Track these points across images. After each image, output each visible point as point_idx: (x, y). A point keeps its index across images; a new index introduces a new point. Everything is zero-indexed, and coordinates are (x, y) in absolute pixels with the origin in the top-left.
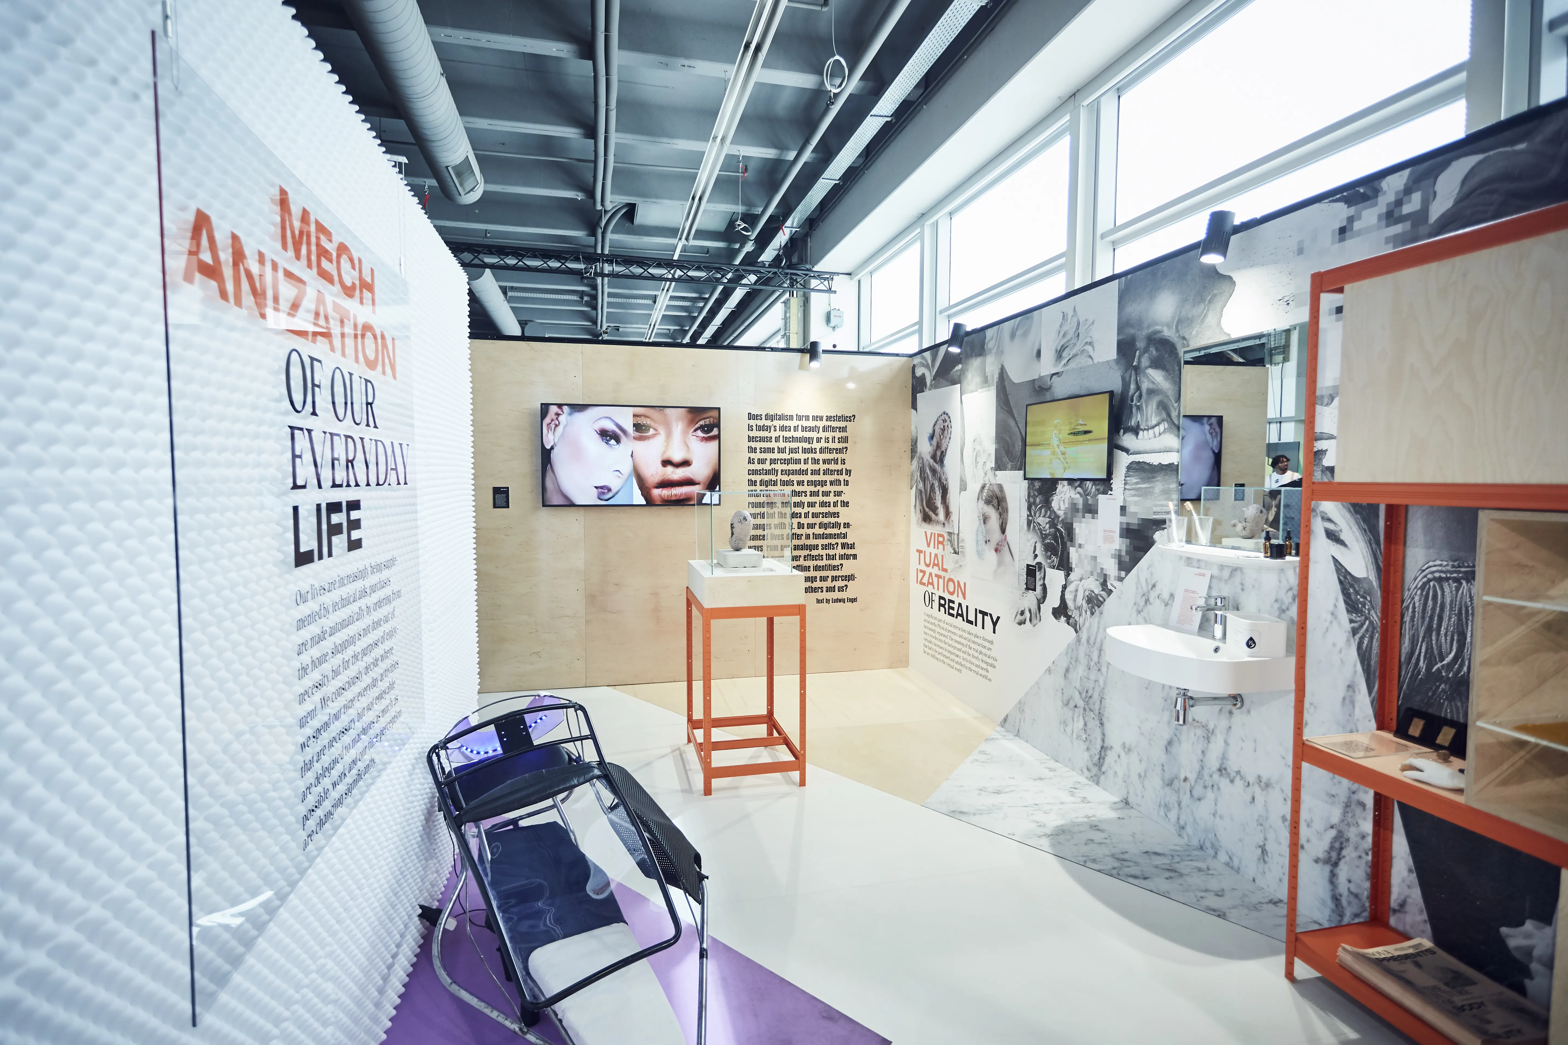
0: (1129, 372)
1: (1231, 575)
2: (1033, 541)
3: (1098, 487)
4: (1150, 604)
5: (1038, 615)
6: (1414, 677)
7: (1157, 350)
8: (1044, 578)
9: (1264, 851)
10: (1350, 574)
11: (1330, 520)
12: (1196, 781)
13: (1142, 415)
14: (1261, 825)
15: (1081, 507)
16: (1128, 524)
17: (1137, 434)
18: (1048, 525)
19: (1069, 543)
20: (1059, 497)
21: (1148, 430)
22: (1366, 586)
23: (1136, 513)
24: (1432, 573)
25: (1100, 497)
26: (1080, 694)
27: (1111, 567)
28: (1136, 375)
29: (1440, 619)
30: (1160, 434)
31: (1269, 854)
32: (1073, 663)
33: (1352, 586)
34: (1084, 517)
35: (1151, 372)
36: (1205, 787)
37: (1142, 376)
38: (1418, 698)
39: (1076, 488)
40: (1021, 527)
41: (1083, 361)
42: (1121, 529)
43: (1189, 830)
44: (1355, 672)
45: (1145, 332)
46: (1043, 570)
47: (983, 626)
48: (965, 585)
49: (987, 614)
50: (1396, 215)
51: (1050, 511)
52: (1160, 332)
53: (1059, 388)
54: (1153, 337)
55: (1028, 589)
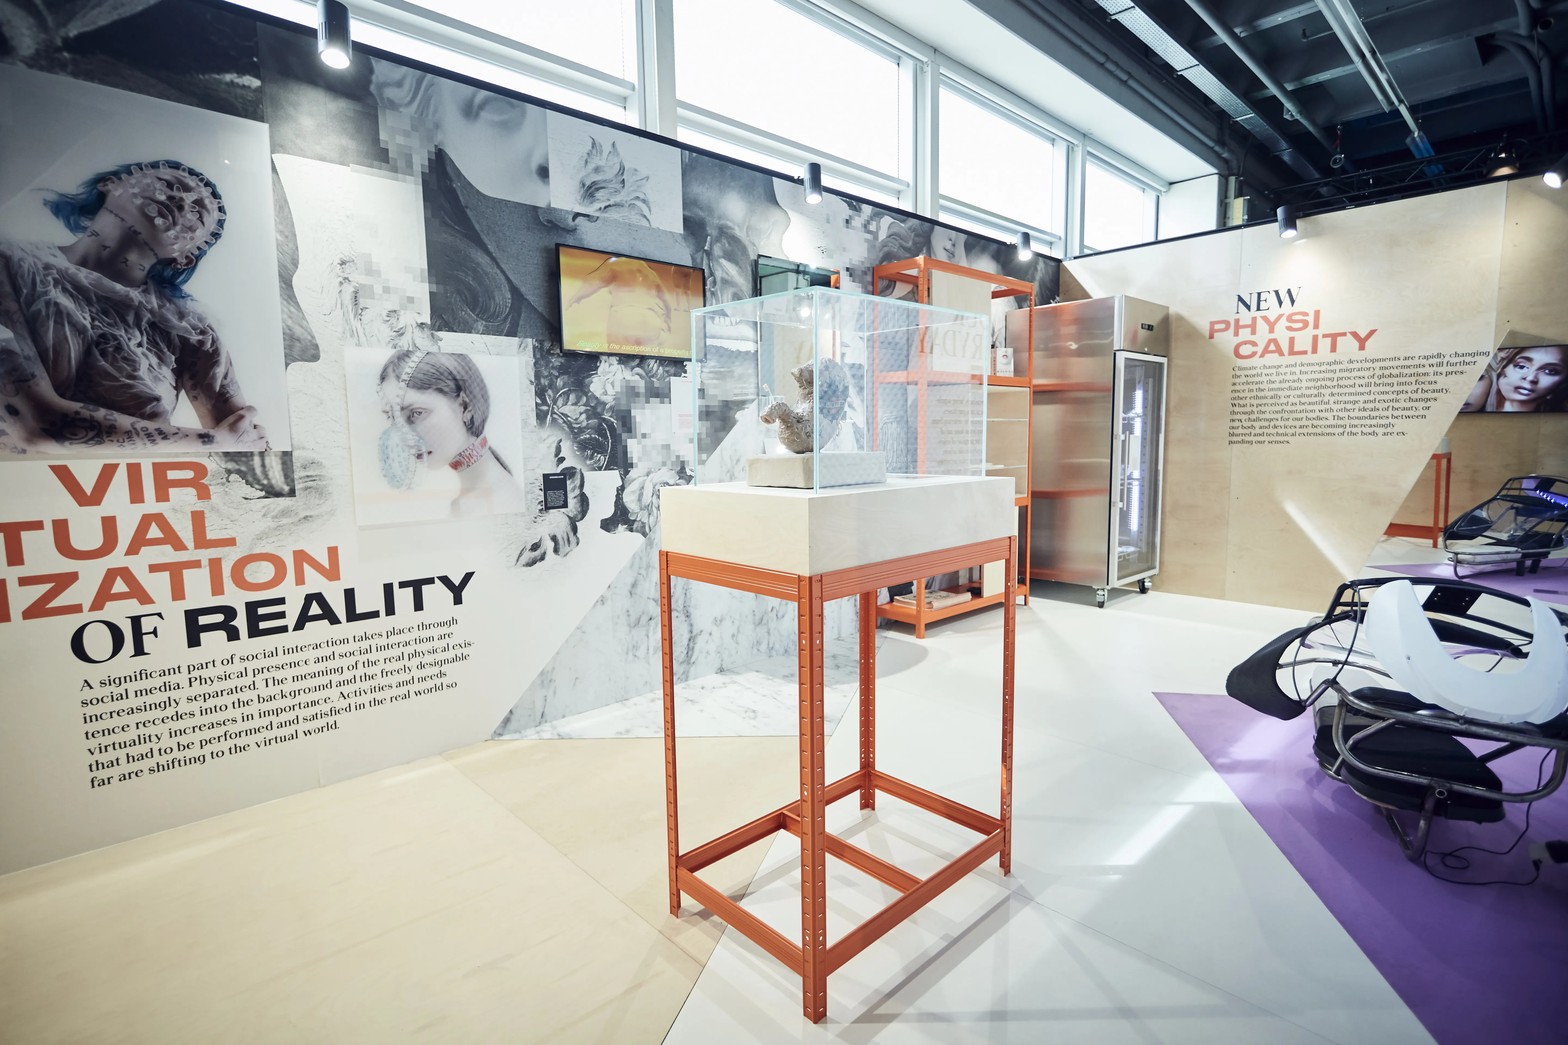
0: (700, 254)
2: (553, 440)
3: (667, 369)
5: (573, 539)
7: (729, 244)
8: (582, 486)
12: (780, 604)
13: (717, 301)
15: (642, 390)
16: (707, 406)
17: (713, 319)
18: (584, 416)
19: (624, 436)
20: (603, 378)
23: (715, 396)
25: (673, 379)
27: (689, 452)
28: (709, 259)
30: (737, 323)
32: (643, 572)
34: (648, 402)
35: (723, 262)
37: (715, 263)
39: (632, 368)
40: (525, 422)
41: (634, 218)
42: (701, 413)
45: (716, 222)
46: (578, 476)
47: (419, 605)
48: (333, 552)
49: (430, 581)
50: (868, 228)
51: (586, 396)
52: (729, 228)
53: (589, 234)
54: (725, 230)
55: (547, 506)
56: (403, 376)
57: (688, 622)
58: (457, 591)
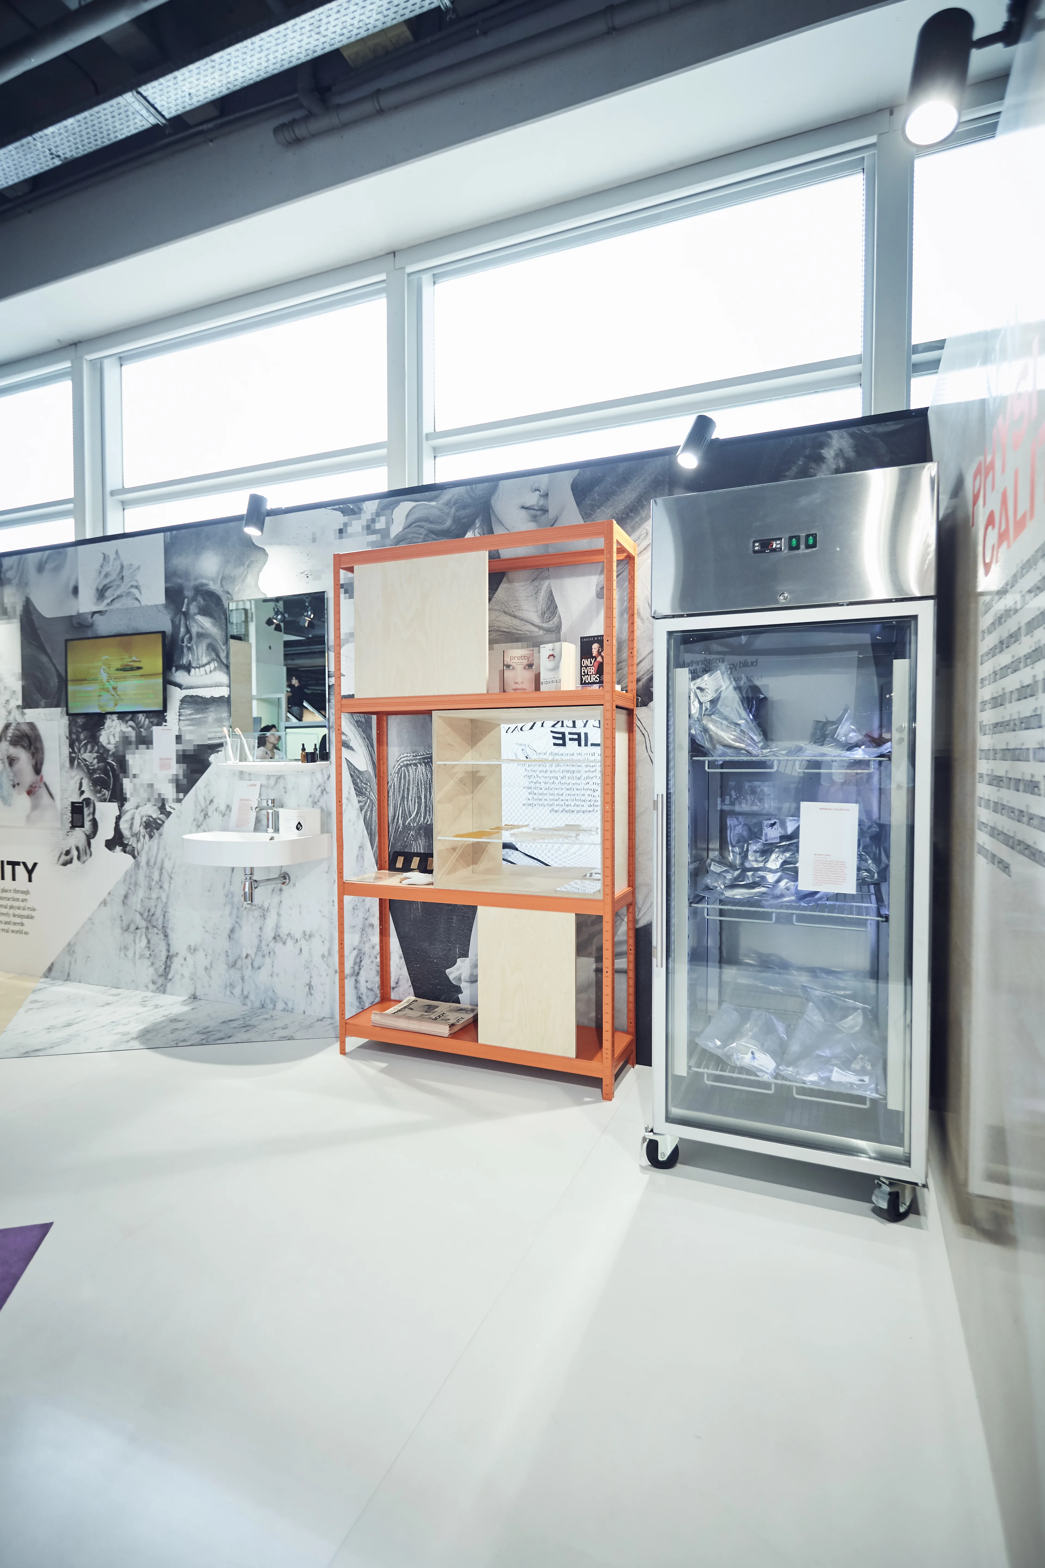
0: (178, 616)
1: (276, 782)
2: (78, 777)
3: (151, 720)
4: (209, 817)
5: (88, 851)
6: (396, 830)
7: (204, 600)
8: (94, 813)
9: (310, 986)
10: (357, 769)
12: (256, 954)
13: (193, 654)
14: (308, 968)
15: (133, 739)
16: (184, 751)
17: (189, 672)
18: (96, 761)
19: (121, 775)
20: (108, 731)
21: (199, 668)
22: (367, 776)
23: (191, 741)
24: (403, 762)
26: (141, 915)
27: (169, 791)
28: (186, 619)
29: (408, 789)
30: (211, 671)
31: (314, 988)
32: (133, 888)
33: (358, 777)
34: (137, 748)
35: (199, 618)
36: (264, 956)
37: (191, 620)
38: (399, 844)
39: (127, 722)
40: (62, 765)
41: (128, 602)
42: (178, 756)
43: (252, 997)
44: (363, 836)
45: (192, 583)
46: (92, 805)
47: (14, 878)
49: (19, 864)
50: (372, 528)
51: (98, 745)
52: (206, 585)
53: (103, 626)
54: (200, 588)
55: (73, 826)
56: (9, 739)
57: (166, 941)
58: (30, 873)
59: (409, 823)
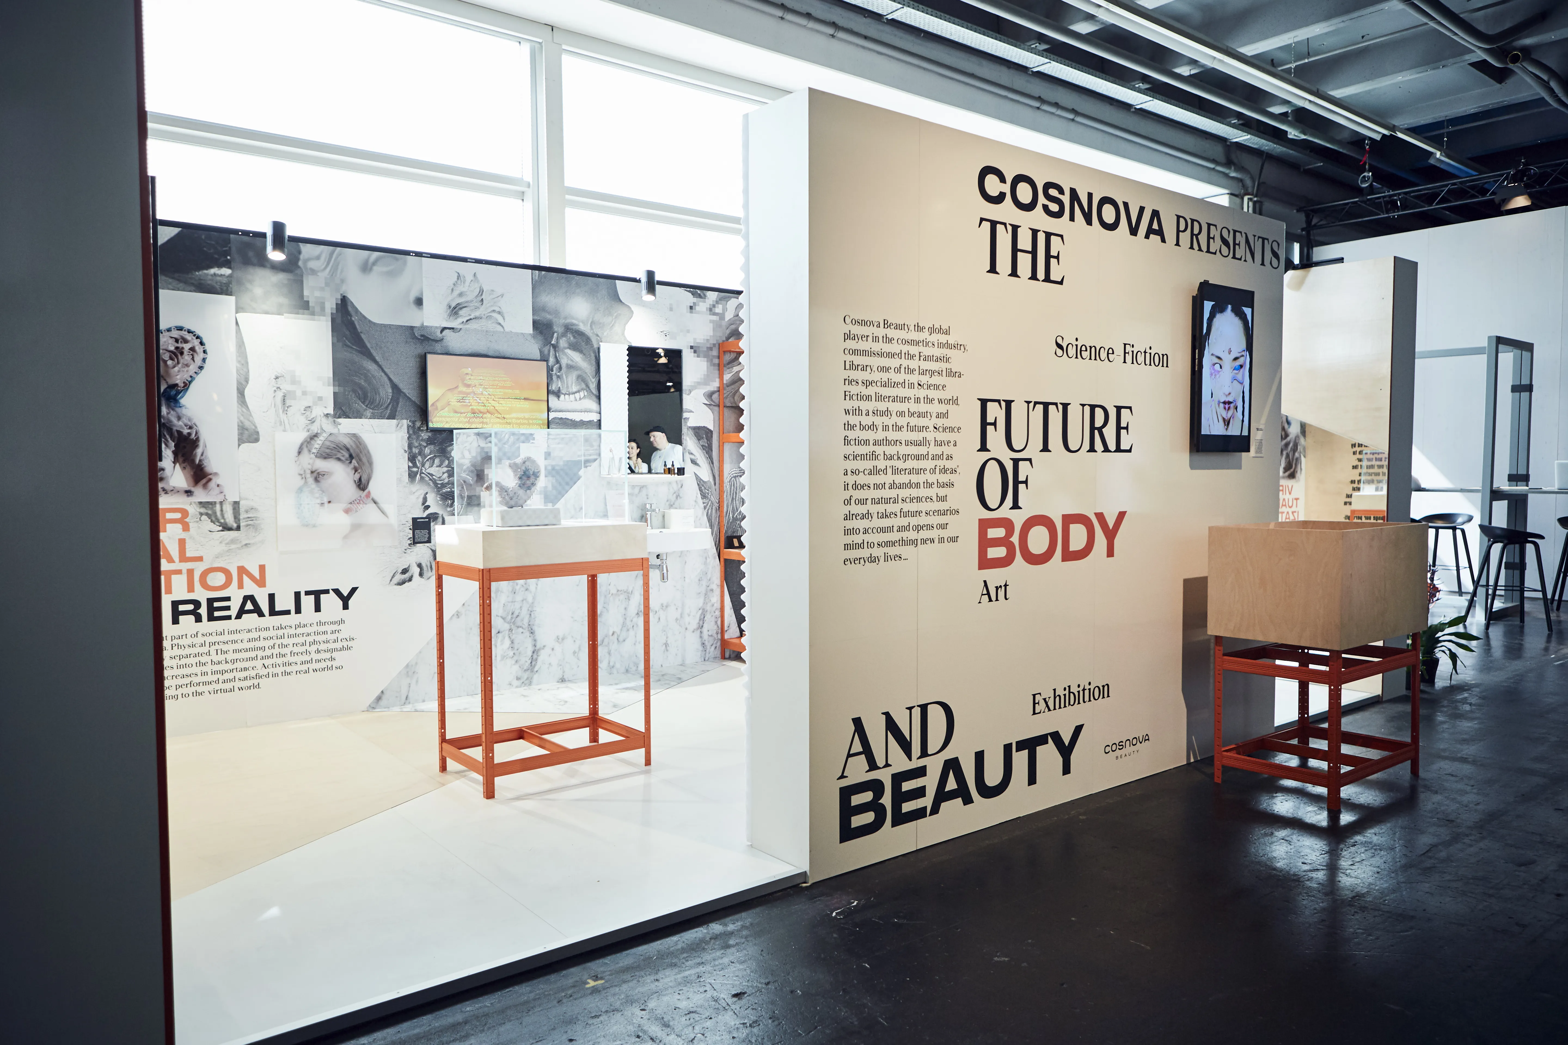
0: (547, 347)
1: (640, 491)
2: (421, 493)
5: (434, 566)
6: (728, 521)
7: (574, 337)
9: (666, 645)
10: (702, 480)
11: (692, 454)
12: (621, 630)
13: (563, 382)
14: (665, 631)
16: (552, 465)
17: (559, 397)
18: (446, 475)
19: (479, 489)
21: (569, 394)
22: (709, 485)
23: (561, 457)
25: (522, 445)
26: (504, 619)
28: (555, 351)
29: (736, 493)
30: (580, 399)
33: (703, 486)
35: (568, 352)
36: (628, 630)
37: (561, 353)
38: (730, 530)
39: (486, 438)
40: (399, 480)
41: (490, 326)
43: (618, 665)
45: (562, 321)
46: (440, 520)
47: (318, 609)
48: (262, 568)
49: (326, 592)
50: (713, 311)
51: (448, 460)
52: (575, 325)
53: (454, 342)
54: (570, 327)
55: (415, 542)
56: (314, 451)
57: (532, 638)
58: (345, 601)
59: (736, 516)
